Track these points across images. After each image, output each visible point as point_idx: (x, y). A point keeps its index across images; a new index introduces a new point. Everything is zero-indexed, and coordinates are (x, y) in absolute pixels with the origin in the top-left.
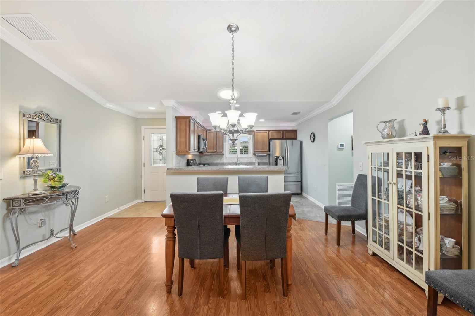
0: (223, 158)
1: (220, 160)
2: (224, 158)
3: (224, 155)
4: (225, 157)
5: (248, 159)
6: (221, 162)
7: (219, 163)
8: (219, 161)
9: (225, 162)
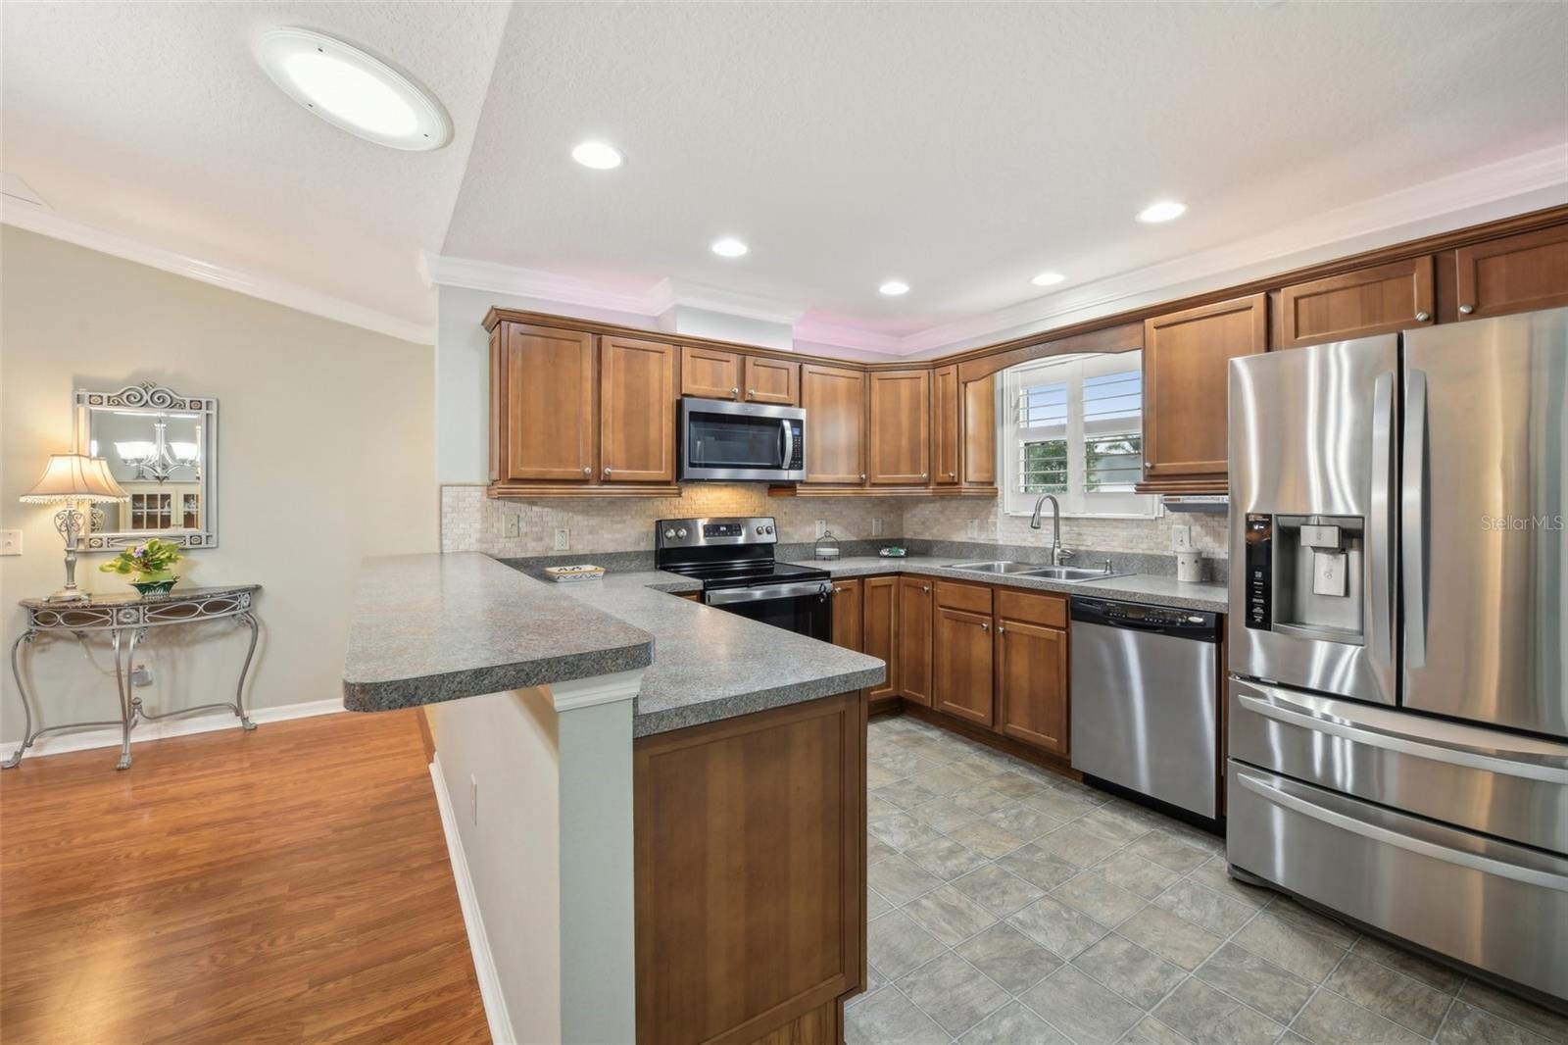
0: (991, 519)
1: (981, 528)
2: (996, 515)
3: (999, 500)
4: (1000, 510)
5: (1136, 531)
6: (982, 538)
7: (976, 545)
8: (970, 534)
9: (1000, 542)
